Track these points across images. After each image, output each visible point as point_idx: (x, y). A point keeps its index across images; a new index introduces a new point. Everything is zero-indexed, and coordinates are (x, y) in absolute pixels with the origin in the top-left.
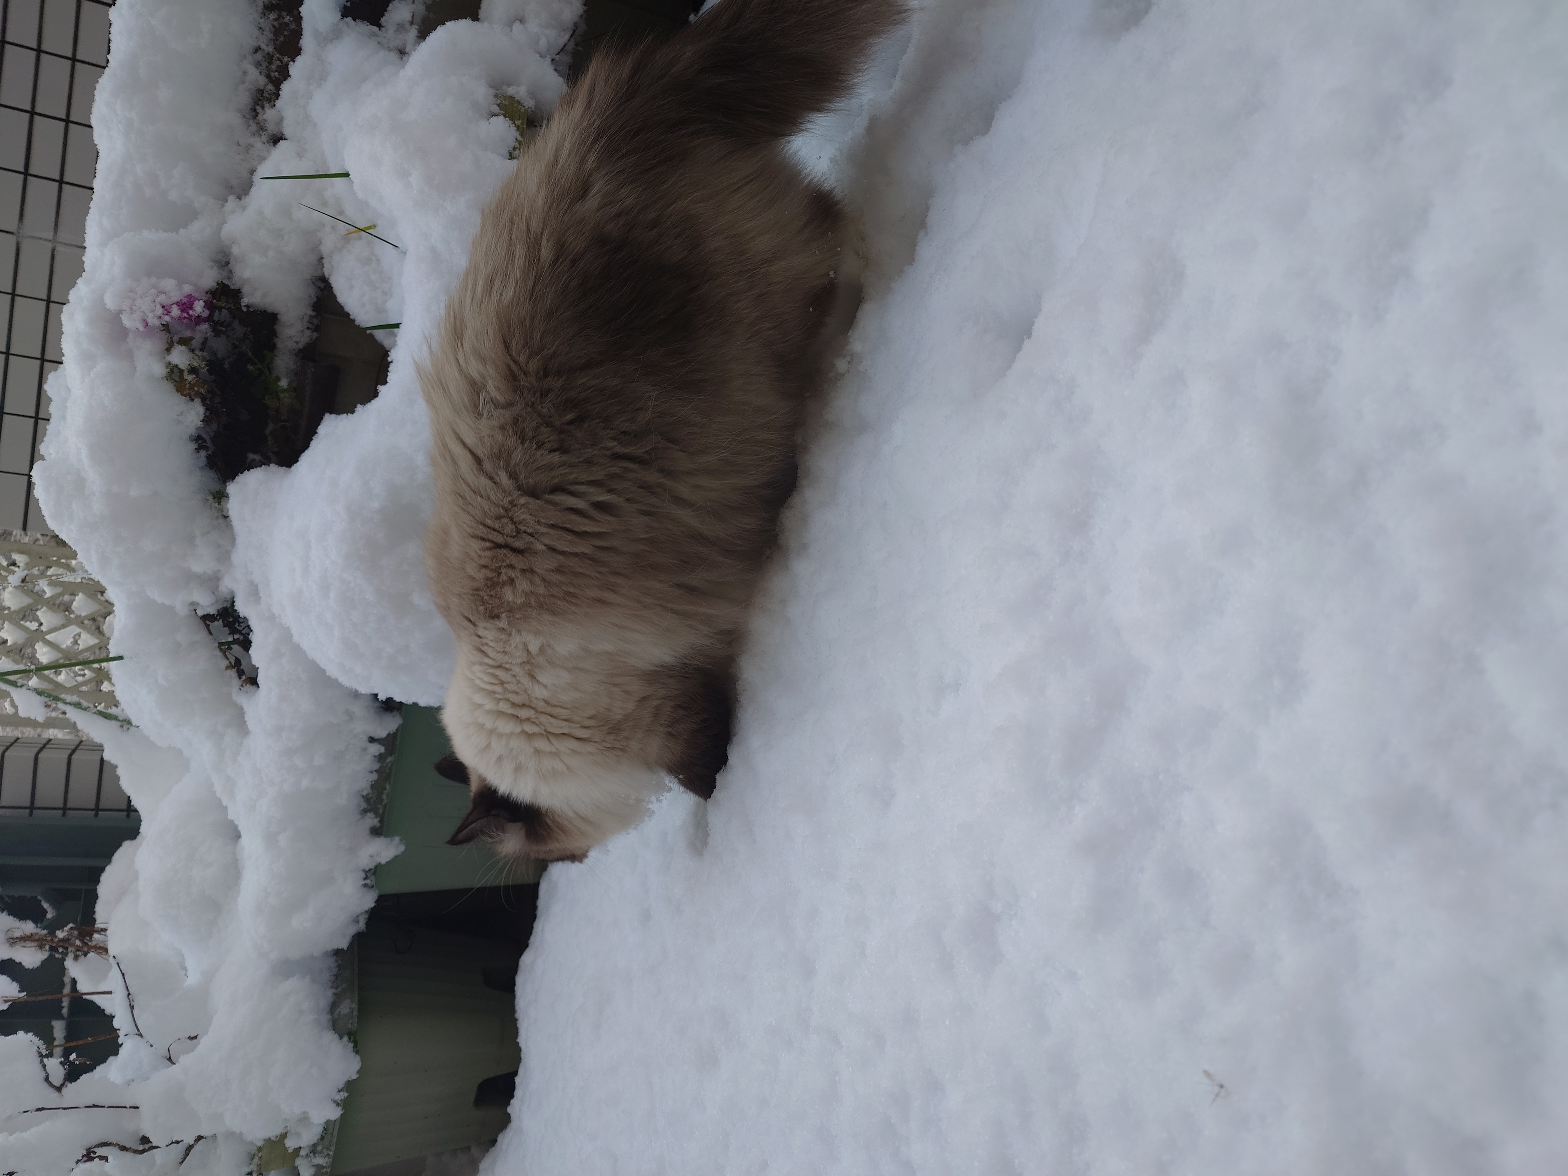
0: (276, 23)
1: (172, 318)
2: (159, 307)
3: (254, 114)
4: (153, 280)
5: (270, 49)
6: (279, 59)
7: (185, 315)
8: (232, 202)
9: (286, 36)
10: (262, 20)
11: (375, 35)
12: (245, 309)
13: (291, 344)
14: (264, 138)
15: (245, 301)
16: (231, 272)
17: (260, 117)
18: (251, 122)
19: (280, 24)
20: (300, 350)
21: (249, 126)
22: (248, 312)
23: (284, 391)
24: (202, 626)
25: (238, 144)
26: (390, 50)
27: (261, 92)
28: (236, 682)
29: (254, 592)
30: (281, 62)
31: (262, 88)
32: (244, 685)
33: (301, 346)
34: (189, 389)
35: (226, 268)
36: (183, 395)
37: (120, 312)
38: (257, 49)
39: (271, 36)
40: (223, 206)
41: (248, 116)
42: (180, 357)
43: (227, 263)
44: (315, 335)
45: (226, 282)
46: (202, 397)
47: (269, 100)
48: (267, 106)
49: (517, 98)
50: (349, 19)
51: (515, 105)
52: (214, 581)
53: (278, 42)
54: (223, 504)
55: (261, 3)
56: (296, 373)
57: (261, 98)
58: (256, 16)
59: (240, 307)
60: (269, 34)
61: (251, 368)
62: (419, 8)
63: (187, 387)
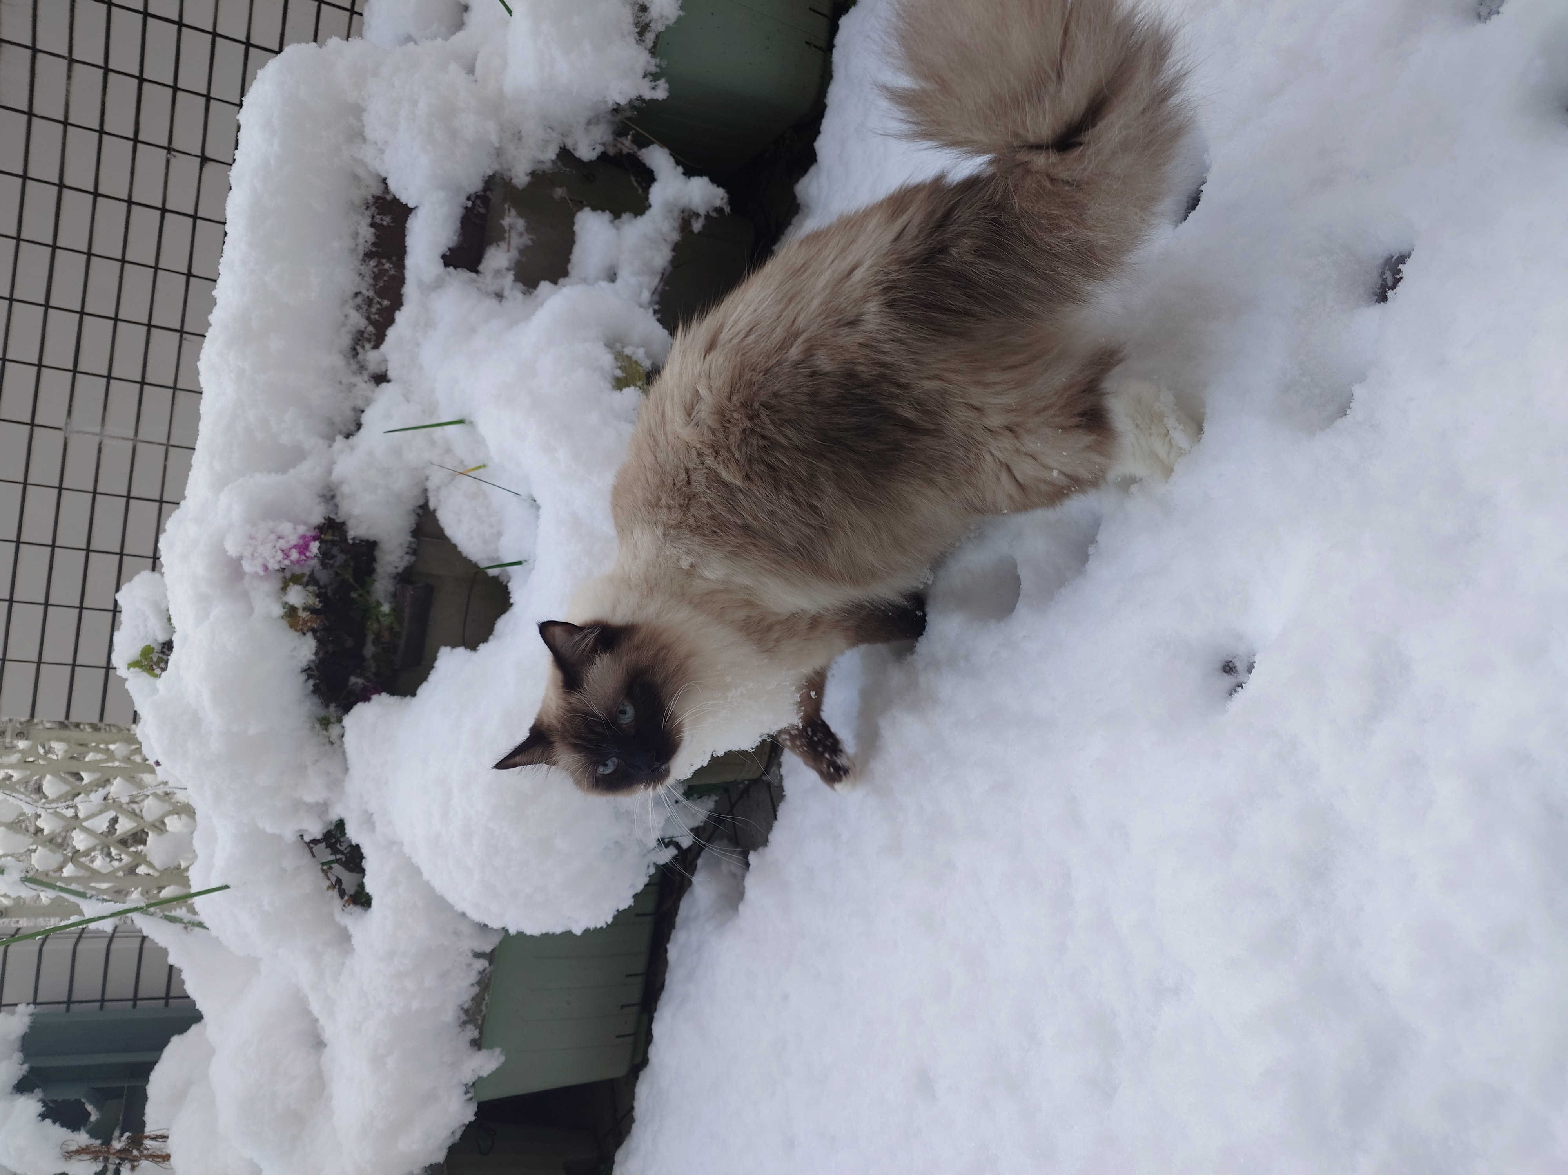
0: (376, 270)
1: (292, 562)
2: (279, 552)
3: (353, 353)
4: (271, 524)
5: (371, 294)
6: (379, 303)
7: (303, 557)
8: (340, 441)
9: (385, 281)
10: (362, 267)
11: (474, 281)
12: (351, 542)
13: (391, 570)
14: (366, 377)
15: (351, 534)
16: (336, 506)
17: (360, 357)
18: (352, 361)
19: (380, 271)
20: (398, 574)
21: (350, 365)
22: (354, 544)
23: (385, 615)
24: (307, 850)
25: (340, 383)
26: (487, 294)
27: (361, 333)
28: (337, 902)
29: (368, 820)
30: (381, 305)
31: (362, 329)
32: (347, 905)
33: (400, 570)
34: (302, 625)
35: (331, 503)
36: (296, 630)
37: (241, 558)
38: (357, 294)
39: (371, 281)
40: (330, 446)
41: (348, 355)
42: (296, 596)
43: (333, 497)
44: (413, 558)
45: (332, 516)
46: (314, 631)
47: (369, 341)
48: (368, 346)
49: (634, 358)
50: (451, 269)
51: (634, 365)
52: (323, 807)
53: (378, 287)
54: (330, 730)
55: (361, 251)
56: (394, 595)
57: (361, 338)
58: (357, 263)
59: (346, 539)
60: (369, 280)
61: (354, 595)
62: (514, 254)
63: (301, 623)
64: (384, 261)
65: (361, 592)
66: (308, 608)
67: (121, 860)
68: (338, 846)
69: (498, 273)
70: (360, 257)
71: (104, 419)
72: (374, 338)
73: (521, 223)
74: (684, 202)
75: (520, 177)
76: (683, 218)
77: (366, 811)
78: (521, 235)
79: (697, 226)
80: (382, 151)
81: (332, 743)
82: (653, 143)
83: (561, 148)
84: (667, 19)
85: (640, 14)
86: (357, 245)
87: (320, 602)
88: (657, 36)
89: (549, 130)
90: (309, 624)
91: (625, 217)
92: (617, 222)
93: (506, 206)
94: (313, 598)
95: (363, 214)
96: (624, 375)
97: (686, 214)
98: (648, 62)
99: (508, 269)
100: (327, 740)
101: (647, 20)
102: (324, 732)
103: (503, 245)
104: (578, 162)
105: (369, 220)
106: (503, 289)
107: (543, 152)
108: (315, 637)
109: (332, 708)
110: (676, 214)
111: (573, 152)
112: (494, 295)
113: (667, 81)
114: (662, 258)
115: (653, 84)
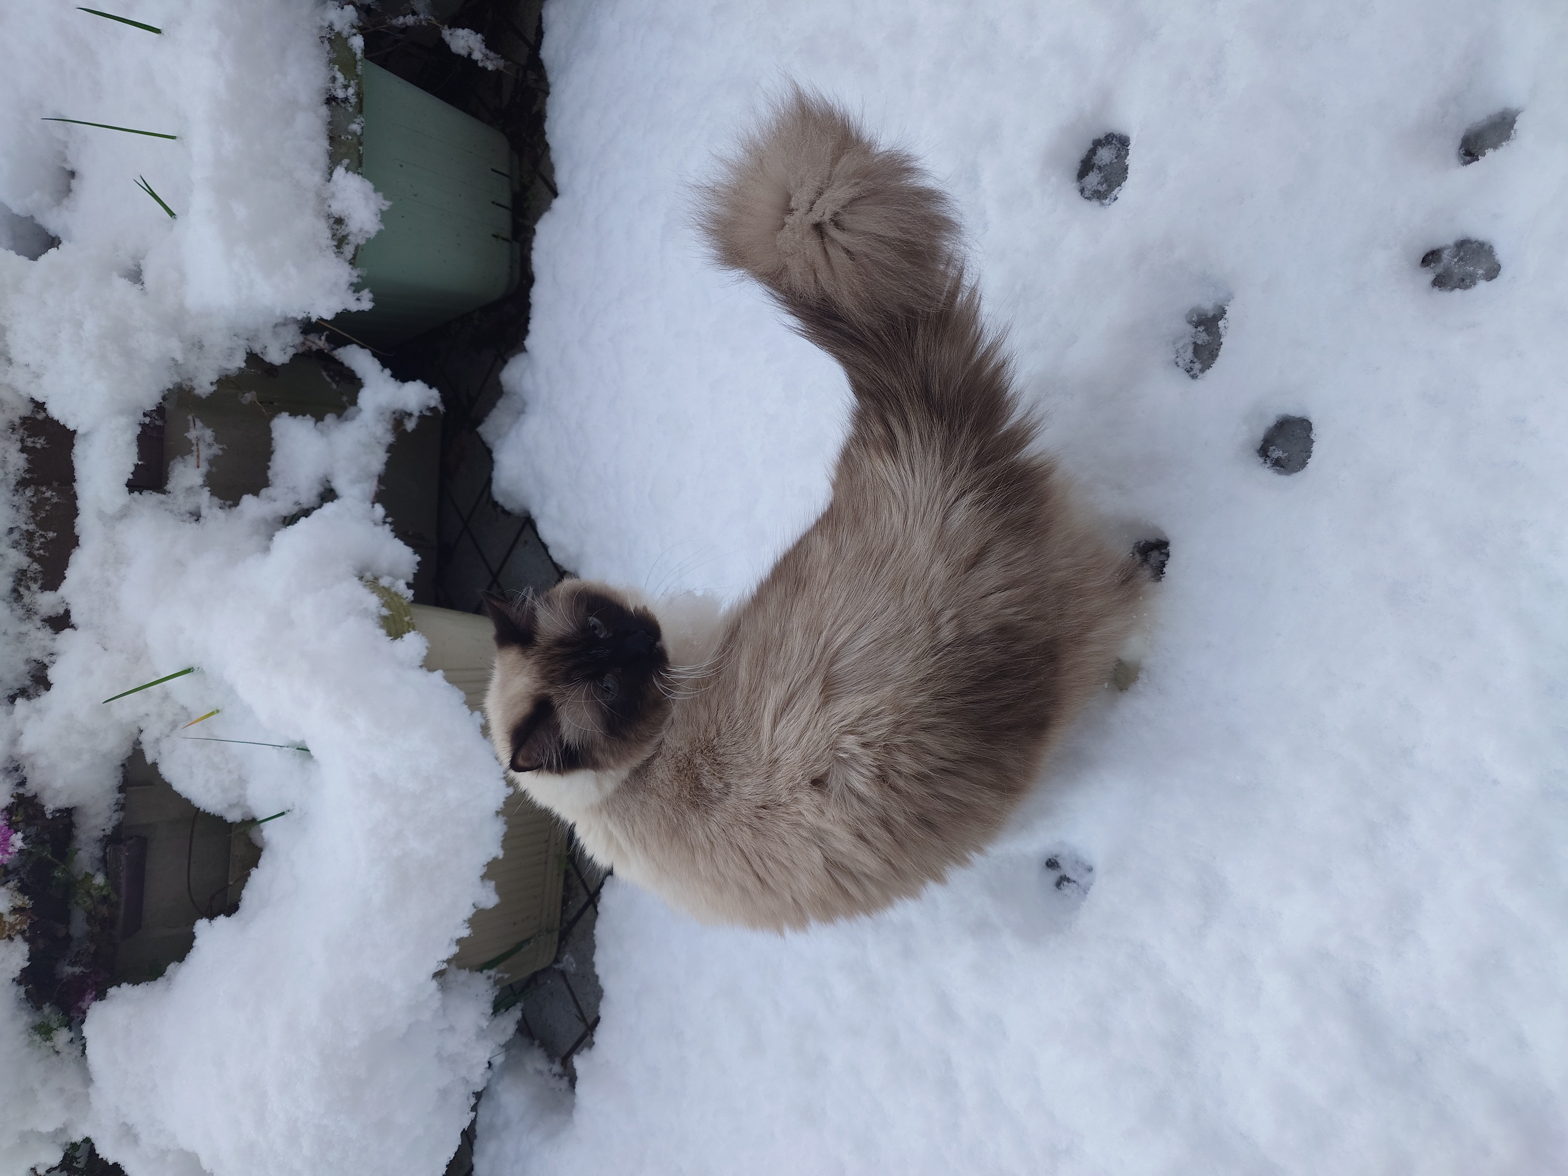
6: (42, 536)
7: (7, 856)
9: (48, 511)
13: (96, 833)
14: (39, 624)
15: (48, 805)
16: (25, 778)
17: (27, 599)
18: (15, 605)
19: (39, 500)
20: (106, 837)
21: (14, 610)
23: (99, 887)
26: (182, 516)
27: (23, 572)
30: (46, 538)
31: (25, 568)
33: (108, 831)
35: (18, 776)
39: (29, 513)
42: (3, 902)
43: (18, 768)
45: (21, 791)
47: (35, 580)
48: (35, 587)
49: (393, 590)
50: (136, 494)
51: (396, 599)
52: (64, 1130)
53: (38, 518)
54: (55, 1039)
55: (12, 480)
56: (104, 860)
57: (24, 578)
58: (9, 495)
59: (44, 814)
60: (25, 511)
62: (204, 468)
63: (7, 928)
64: (44, 489)
65: (63, 866)
66: (15, 910)
69: (190, 490)
70: (12, 486)
72: (40, 576)
73: (208, 434)
74: (399, 405)
75: (204, 385)
76: (395, 419)
78: (210, 445)
79: (410, 425)
80: (38, 376)
81: (58, 1052)
82: (351, 342)
83: (247, 353)
84: (367, 232)
85: (336, 227)
86: (6, 474)
87: (30, 899)
88: (357, 248)
89: (236, 338)
90: (18, 928)
91: (330, 418)
92: (319, 424)
93: (190, 417)
94: (20, 896)
95: (9, 439)
97: (397, 415)
98: (350, 274)
99: (202, 486)
100: (51, 1050)
101: (344, 233)
102: (48, 1043)
103: (191, 460)
104: (271, 370)
105: (19, 445)
106: (199, 508)
107: (229, 360)
108: (26, 940)
109: (47, 1009)
110: (388, 415)
111: (261, 356)
112: (188, 515)
113: (371, 291)
114: (377, 461)
115: (357, 295)
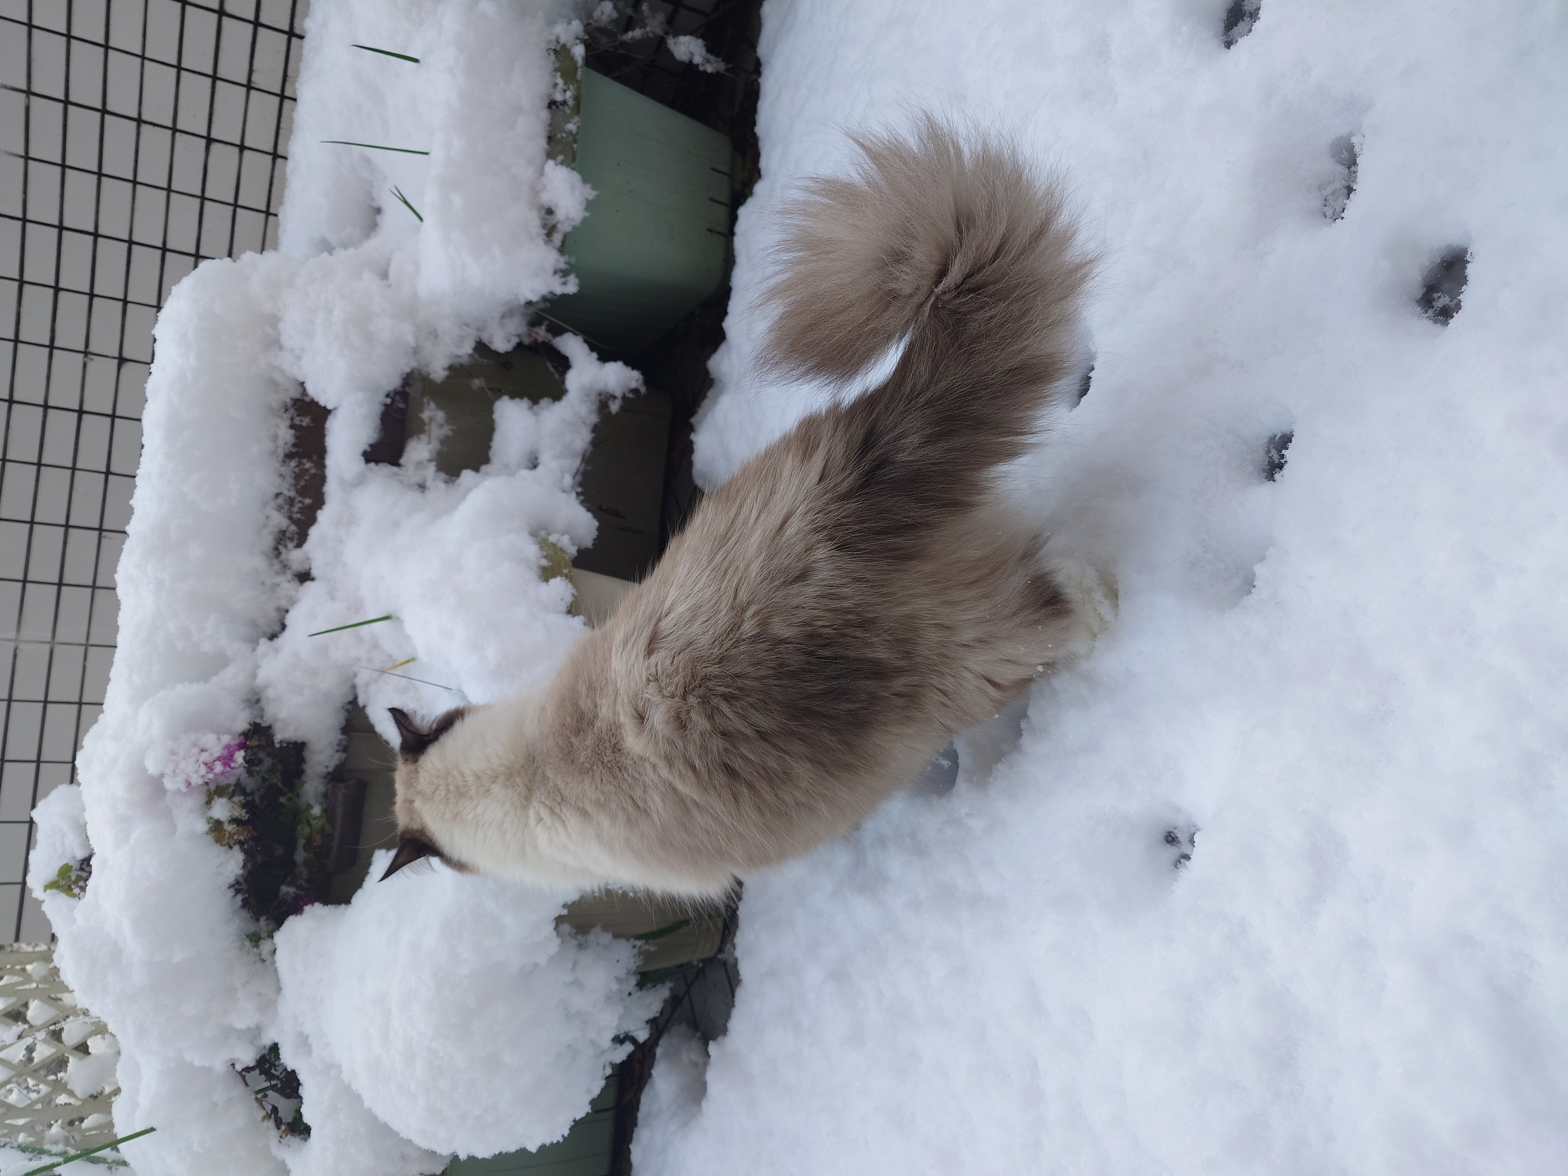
0: (297, 470)
1: (216, 775)
2: (203, 766)
3: (276, 553)
4: (193, 737)
5: (292, 494)
6: (300, 502)
7: (228, 769)
8: (264, 642)
9: (306, 480)
10: (283, 469)
11: (395, 474)
12: (278, 746)
13: (322, 770)
14: (289, 576)
15: (278, 737)
16: (262, 710)
17: (283, 556)
18: (275, 561)
19: (301, 470)
20: (329, 773)
21: (272, 565)
22: (281, 748)
23: (316, 818)
24: (239, 1078)
25: (263, 584)
26: (410, 486)
27: (283, 532)
28: (274, 1133)
29: (304, 1043)
31: (284, 529)
32: (284, 1136)
33: (330, 769)
34: (228, 839)
35: (256, 707)
36: (222, 845)
37: (162, 775)
38: (278, 495)
39: (292, 481)
40: (254, 650)
41: (271, 556)
42: (222, 810)
43: (258, 701)
44: (344, 755)
45: (258, 721)
46: (241, 843)
47: (291, 539)
48: (291, 545)
49: (559, 545)
50: (372, 465)
51: (560, 553)
52: (257, 1031)
53: (299, 487)
54: (261, 947)
55: (281, 452)
56: (325, 795)
57: (284, 538)
58: (277, 465)
59: (273, 744)
60: (290, 480)
61: (282, 800)
62: (435, 445)
63: (227, 837)
64: (305, 461)
65: (290, 795)
66: (234, 821)
67: (38, 1092)
68: (273, 1071)
69: (419, 465)
70: (281, 458)
71: (19, 623)
72: (296, 537)
73: (440, 415)
74: (600, 386)
75: (438, 372)
76: (601, 401)
77: (301, 1034)
78: (441, 426)
79: (614, 407)
80: (299, 358)
81: (263, 961)
82: (566, 331)
83: (477, 342)
84: (573, 220)
85: (547, 217)
86: (277, 447)
87: (247, 813)
88: (565, 236)
89: (465, 327)
90: (236, 837)
91: (544, 402)
92: (536, 408)
93: (425, 400)
94: (239, 809)
95: (281, 417)
96: (550, 564)
97: (603, 397)
98: (557, 260)
99: (430, 461)
100: (258, 957)
101: (554, 222)
102: (255, 950)
103: (424, 438)
104: (495, 354)
105: (288, 423)
106: (425, 480)
107: (459, 347)
108: (243, 850)
109: (263, 921)
110: (593, 397)
111: (488, 344)
112: (417, 487)
113: (577, 276)
114: (581, 440)
115: (563, 280)
